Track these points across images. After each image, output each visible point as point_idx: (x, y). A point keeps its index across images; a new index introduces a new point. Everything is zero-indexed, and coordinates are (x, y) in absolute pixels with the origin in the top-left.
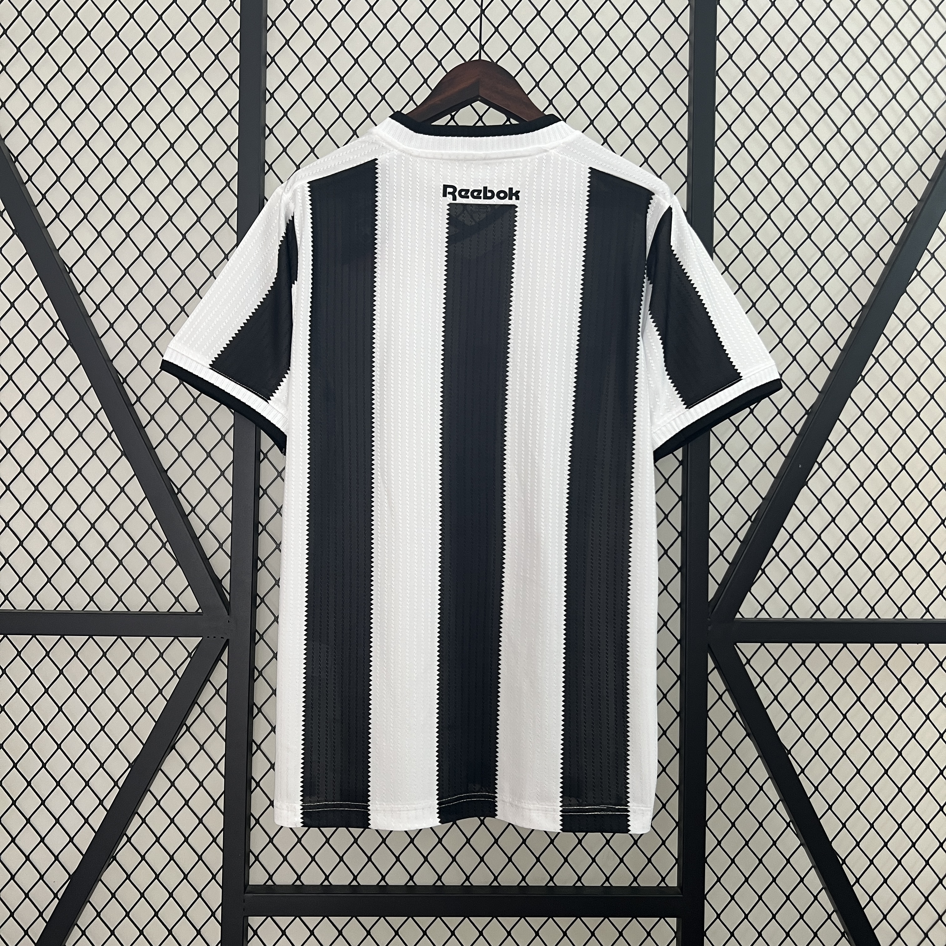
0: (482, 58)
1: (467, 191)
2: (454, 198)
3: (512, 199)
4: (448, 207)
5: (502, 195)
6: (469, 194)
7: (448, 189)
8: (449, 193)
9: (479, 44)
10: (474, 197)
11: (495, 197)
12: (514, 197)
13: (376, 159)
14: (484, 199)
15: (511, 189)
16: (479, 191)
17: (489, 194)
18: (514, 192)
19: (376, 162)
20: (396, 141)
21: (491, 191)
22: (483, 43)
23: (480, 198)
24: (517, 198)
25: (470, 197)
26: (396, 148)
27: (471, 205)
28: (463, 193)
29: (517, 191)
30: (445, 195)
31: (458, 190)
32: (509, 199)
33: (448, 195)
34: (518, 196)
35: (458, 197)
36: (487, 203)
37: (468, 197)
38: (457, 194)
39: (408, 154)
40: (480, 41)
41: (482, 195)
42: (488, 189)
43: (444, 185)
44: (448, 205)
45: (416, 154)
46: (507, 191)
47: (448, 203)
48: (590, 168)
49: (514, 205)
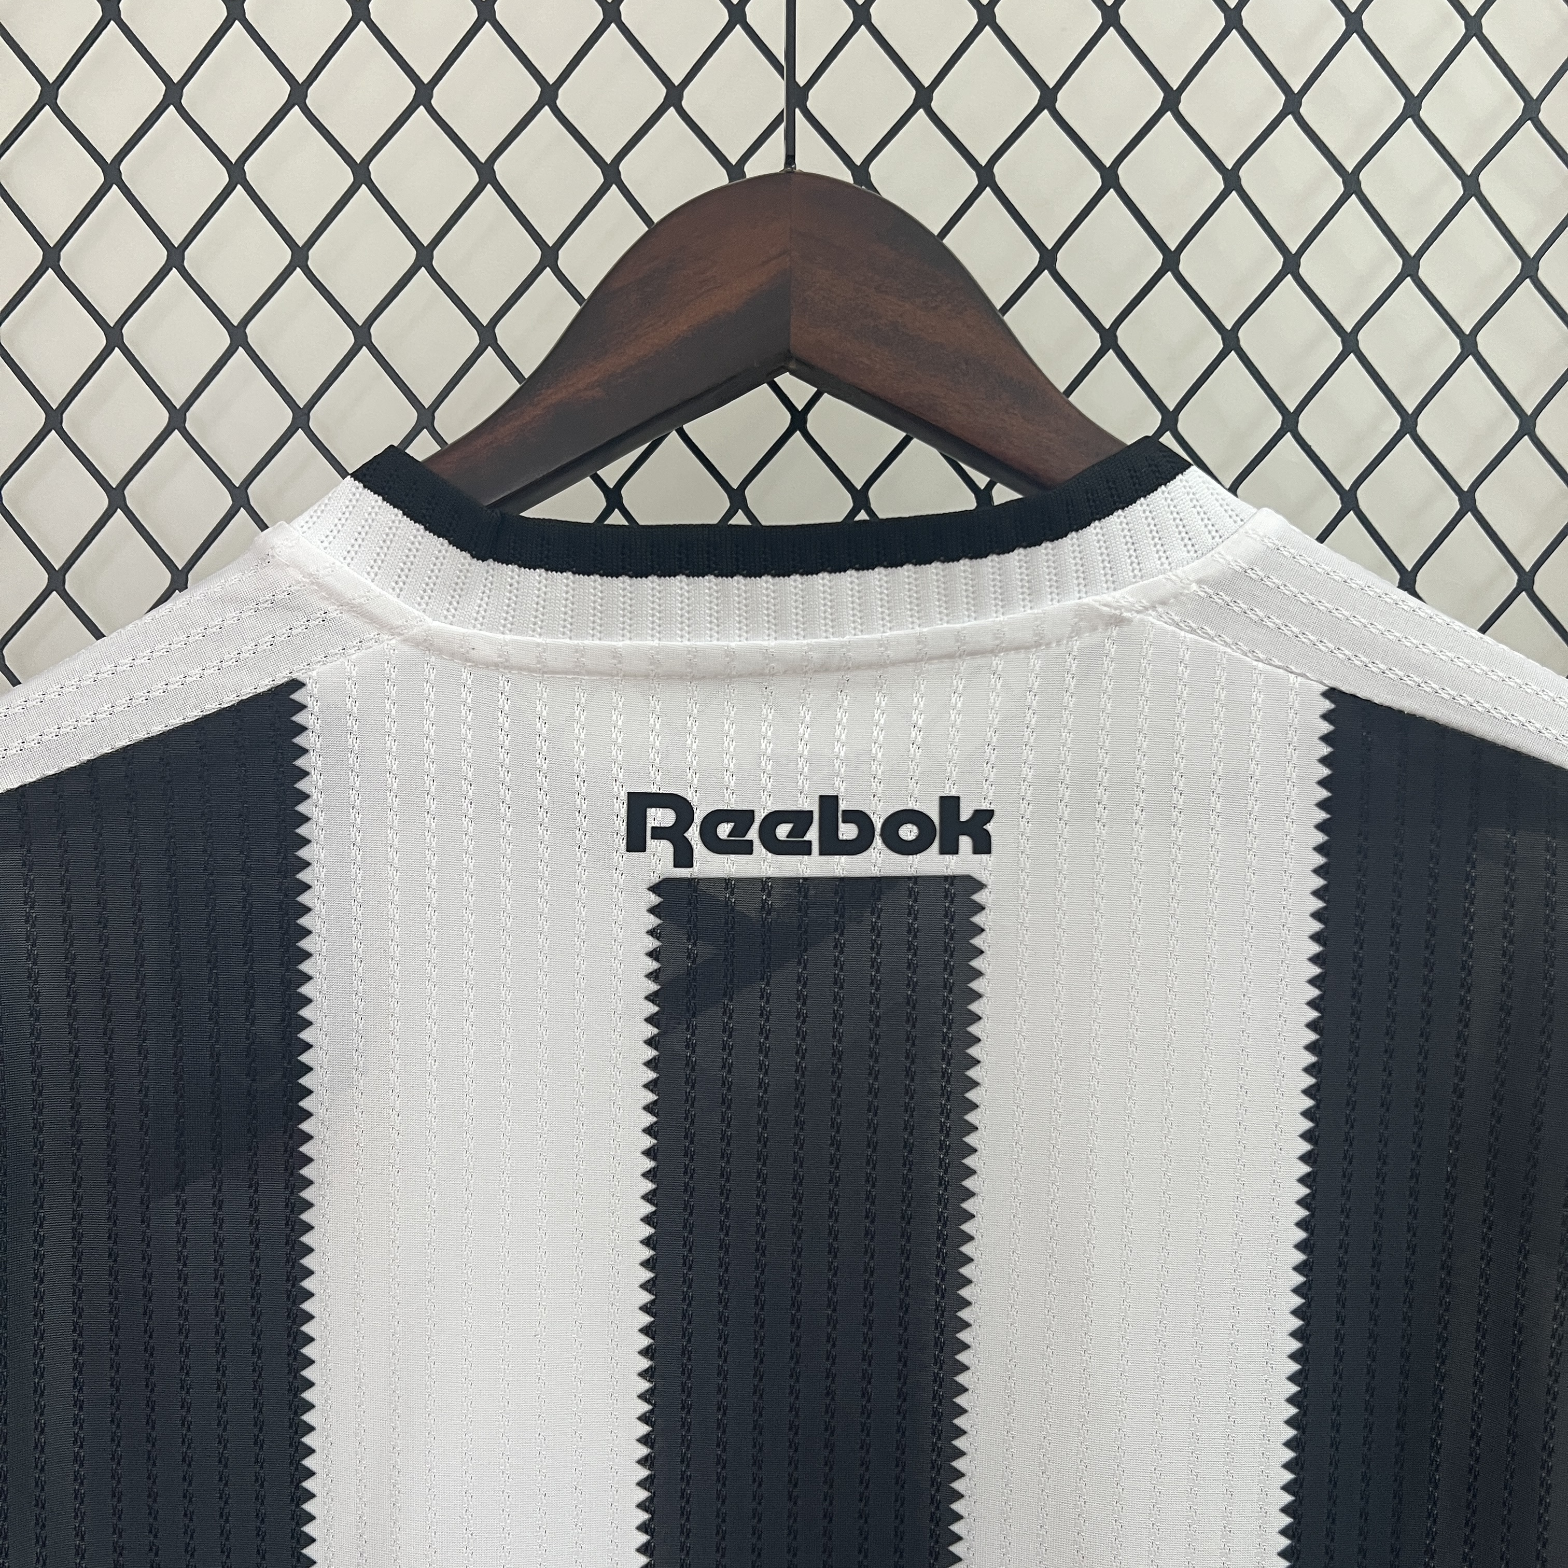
0: (802, 164)
1: (742, 819)
2: (684, 856)
3: (955, 851)
4: (654, 899)
5: (908, 832)
6: (753, 834)
7: (651, 812)
8: (659, 833)
9: (782, 83)
10: (775, 846)
11: (878, 841)
12: (965, 842)
13: (296, 685)
14: (822, 853)
15: (950, 804)
16: (801, 819)
17: (847, 831)
18: (965, 815)
19: (297, 696)
20: (392, 598)
21: (859, 818)
22: (802, 79)
23: (806, 849)
24: (983, 846)
25: (757, 845)
26: (393, 631)
27: (764, 884)
28: (724, 830)
29: (977, 812)
30: (636, 843)
31: (698, 817)
32: (943, 851)
33: (651, 843)
34: (988, 835)
35: (699, 849)
36: (839, 872)
37: (747, 848)
38: (693, 834)
39: (453, 656)
40: (787, 69)
41: (813, 835)
42: (843, 806)
43: (633, 798)
44: (654, 889)
45: (488, 652)
46: (934, 814)
47: (655, 880)
48: (1331, 694)
49: (969, 878)
